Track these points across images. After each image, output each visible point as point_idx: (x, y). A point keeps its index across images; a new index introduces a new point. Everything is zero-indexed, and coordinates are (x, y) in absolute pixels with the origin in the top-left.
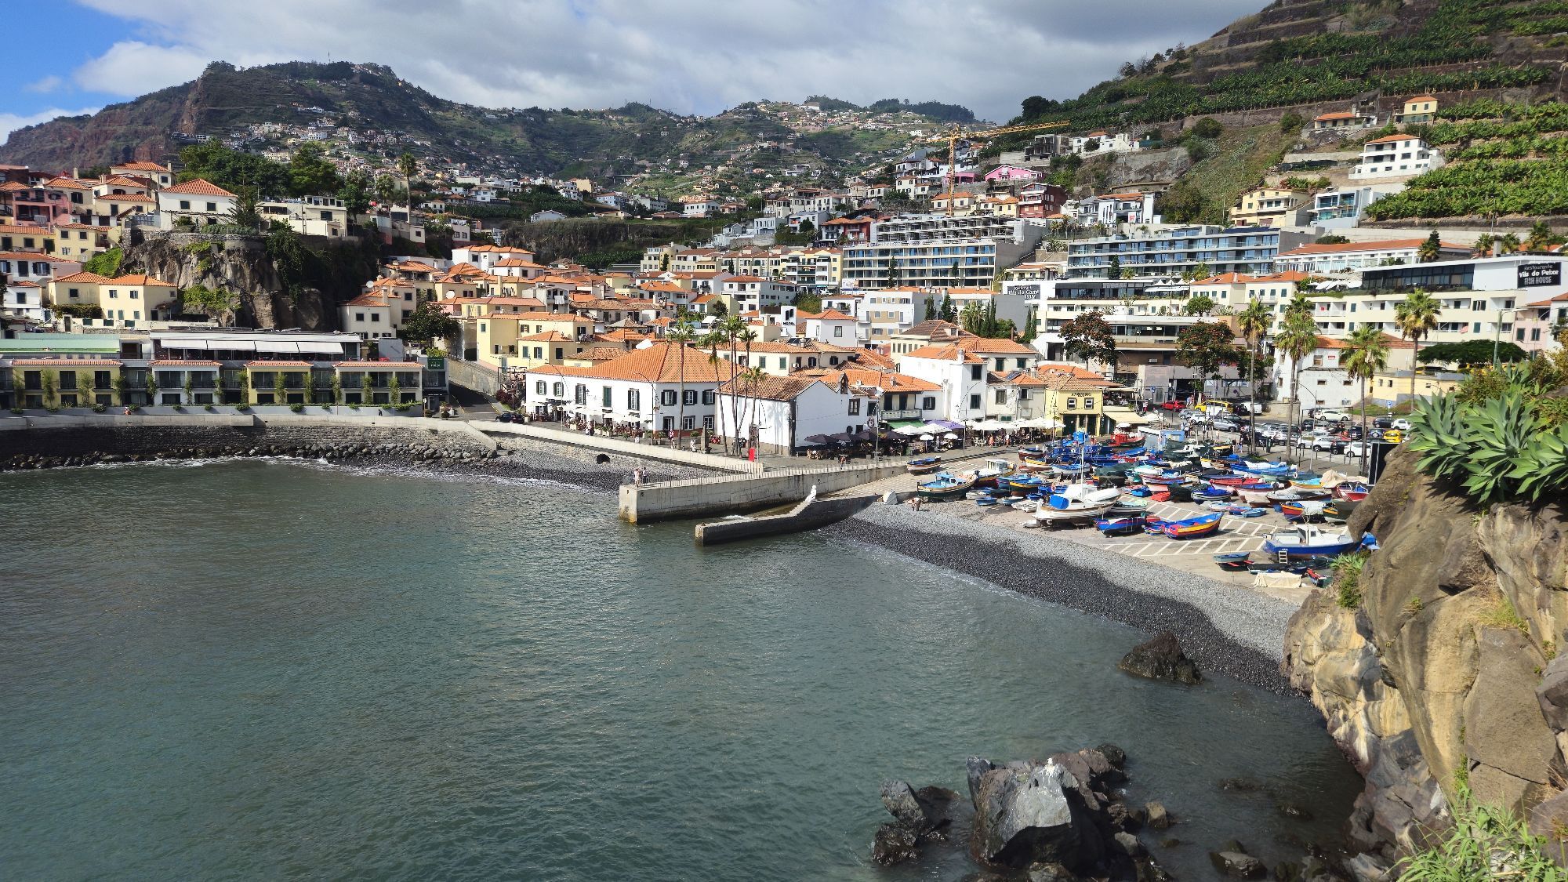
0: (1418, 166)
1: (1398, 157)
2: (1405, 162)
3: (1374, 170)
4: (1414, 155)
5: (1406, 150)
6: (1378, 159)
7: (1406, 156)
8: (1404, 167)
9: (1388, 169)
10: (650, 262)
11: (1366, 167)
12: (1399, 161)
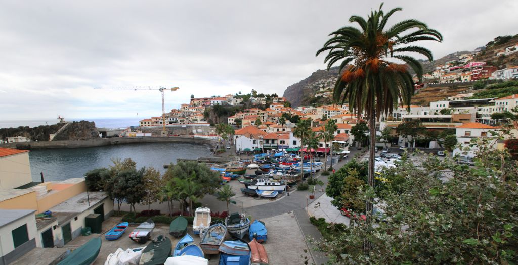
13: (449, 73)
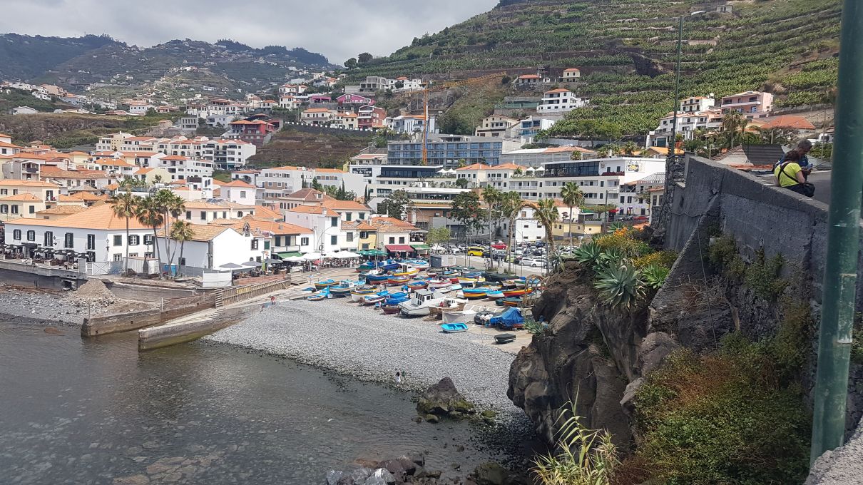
0: (571, 107)
1: (561, 101)
2: (564, 104)
3: (549, 108)
4: (569, 101)
5: (565, 98)
6: (551, 102)
7: (565, 101)
8: (564, 107)
9: (556, 107)
10: (104, 145)
11: (545, 106)
12: (561, 104)
13: (313, 107)
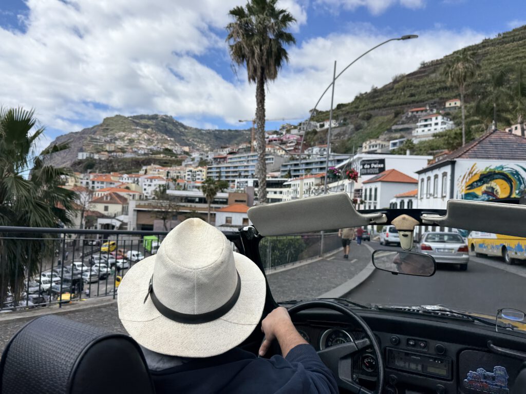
0: (441, 128)
1: (433, 125)
2: (436, 127)
3: (423, 131)
4: (440, 124)
5: (436, 121)
6: (426, 126)
7: (436, 124)
8: (435, 129)
9: (429, 130)
11: (420, 130)
12: (433, 127)
